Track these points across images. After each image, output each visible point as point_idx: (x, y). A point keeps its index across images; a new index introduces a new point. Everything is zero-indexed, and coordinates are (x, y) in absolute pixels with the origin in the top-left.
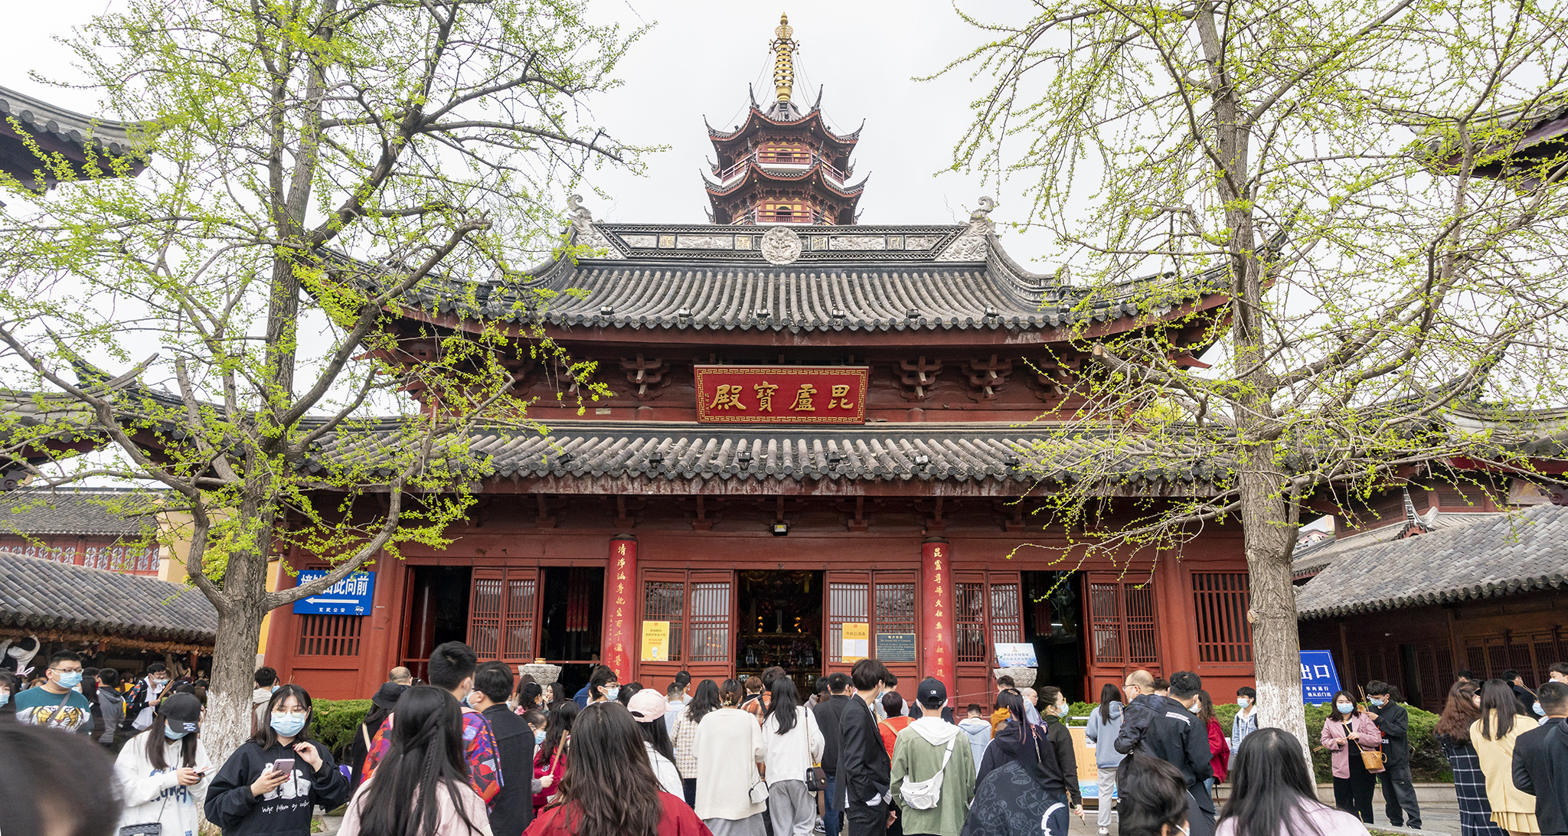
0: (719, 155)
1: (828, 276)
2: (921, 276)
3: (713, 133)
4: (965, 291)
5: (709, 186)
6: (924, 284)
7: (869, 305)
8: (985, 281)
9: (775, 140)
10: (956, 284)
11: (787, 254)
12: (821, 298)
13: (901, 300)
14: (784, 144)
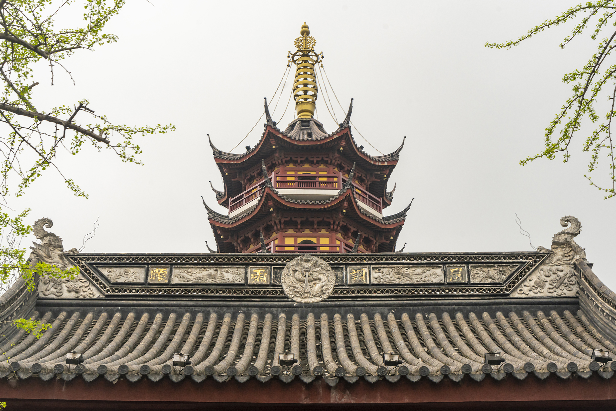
0: (226, 180)
1: (371, 317)
2: (493, 316)
3: (218, 155)
4: (555, 334)
5: (213, 216)
6: (499, 326)
7: (429, 353)
8: (580, 321)
9: (295, 163)
10: (541, 326)
11: (317, 288)
12: (363, 344)
13: (471, 347)
14: (307, 166)
